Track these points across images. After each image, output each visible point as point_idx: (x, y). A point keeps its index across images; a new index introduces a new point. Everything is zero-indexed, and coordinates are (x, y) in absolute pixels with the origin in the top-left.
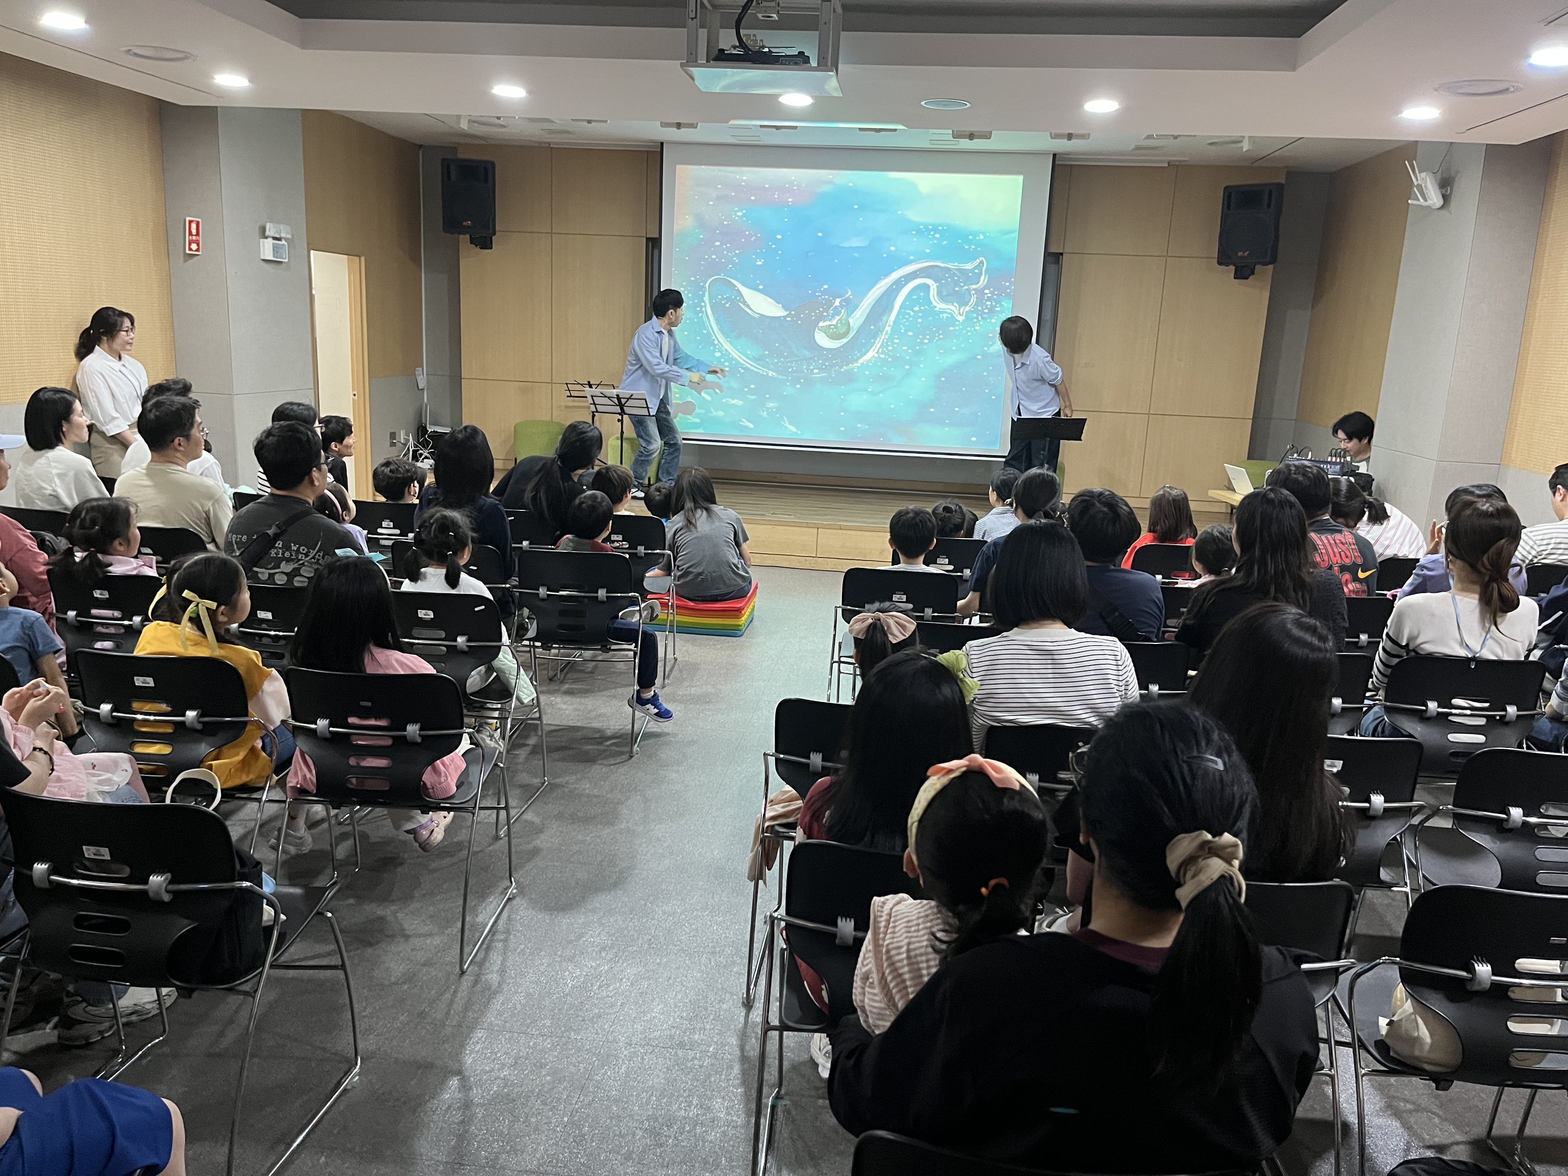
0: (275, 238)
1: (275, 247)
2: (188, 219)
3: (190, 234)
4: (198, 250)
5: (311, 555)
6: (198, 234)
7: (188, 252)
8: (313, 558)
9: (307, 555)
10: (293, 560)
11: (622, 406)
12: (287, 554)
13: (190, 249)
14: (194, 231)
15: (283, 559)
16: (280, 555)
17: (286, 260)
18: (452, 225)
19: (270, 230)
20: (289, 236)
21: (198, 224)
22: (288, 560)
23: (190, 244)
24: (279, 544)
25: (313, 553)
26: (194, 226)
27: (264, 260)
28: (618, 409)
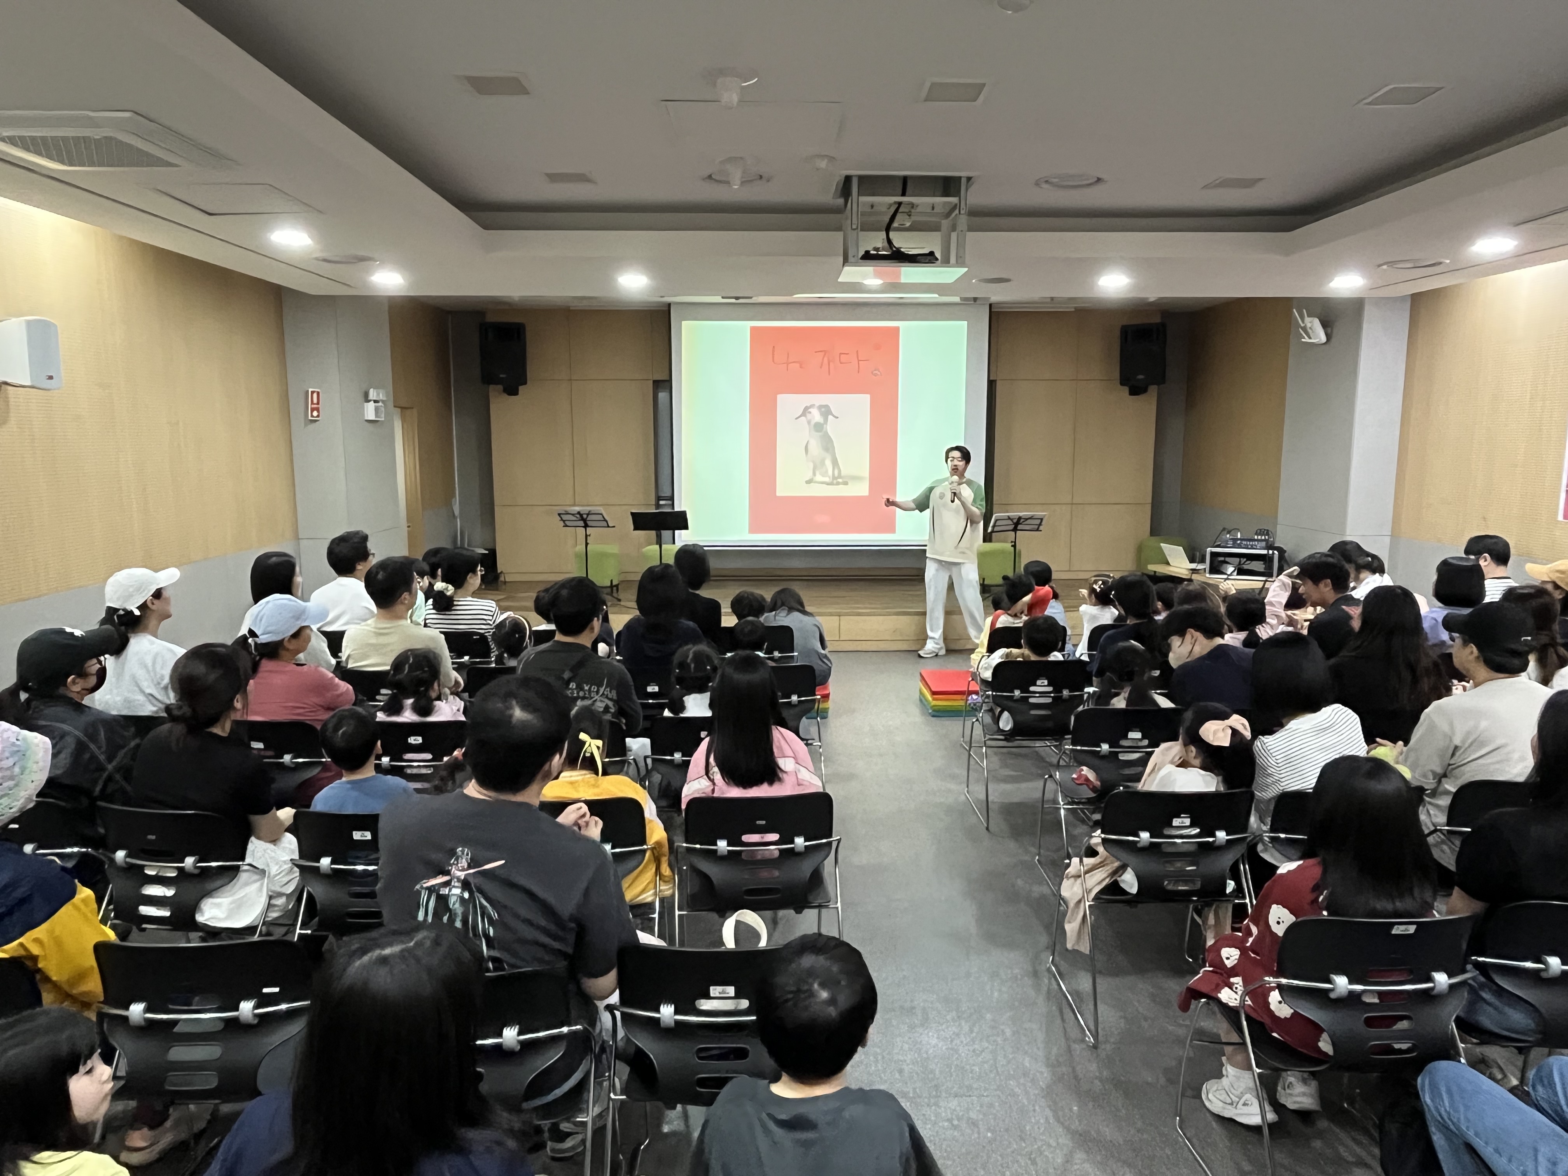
0: (375, 401)
1: (377, 409)
2: (310, 390)
3: (312, 403)
4: (318, 416)
5: (601, 693)
6: (318, 403)
7: (310, 418)
8: (603, 694)
9: (597, 692)
10: (587, 698)
11: (585, 521)
12: (581, 694)
13: (312, 416)
14: (315, 401)
15: (578, 698)
16: (575, 695)
17: (383, 419)
18: (488, 379)
19: (373, 394)
20: (385, 399)
21: (318, 393)
22: (583, 698)
23: (312, 412)
24: (573, 685)
25: (602, 690)
26: (315, 395)
27: (367, 421)
28: (582, 523)
